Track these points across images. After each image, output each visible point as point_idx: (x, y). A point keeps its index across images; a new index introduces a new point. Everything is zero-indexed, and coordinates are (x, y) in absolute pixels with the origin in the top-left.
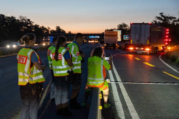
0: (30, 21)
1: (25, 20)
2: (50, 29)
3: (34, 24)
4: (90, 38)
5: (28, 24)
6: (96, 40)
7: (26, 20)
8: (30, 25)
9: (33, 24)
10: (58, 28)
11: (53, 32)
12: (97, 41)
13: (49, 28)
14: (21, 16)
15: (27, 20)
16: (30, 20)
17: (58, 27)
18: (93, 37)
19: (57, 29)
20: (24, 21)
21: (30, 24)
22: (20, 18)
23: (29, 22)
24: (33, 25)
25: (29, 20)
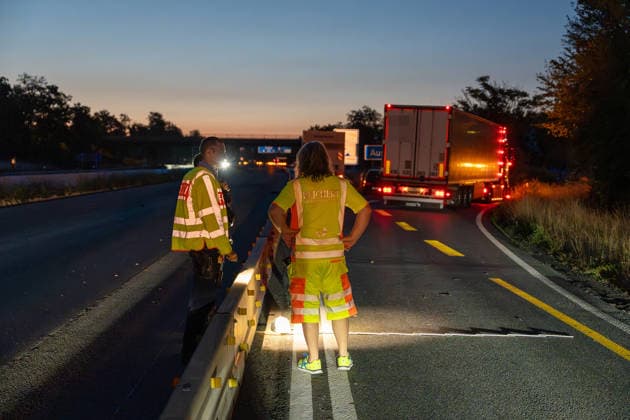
0: (58, 94)
1: (40, 89)
2: (129, 120)
3: (71, 104)
4: (259, 152)
5: (51, 101)
6: (281, 161)
7: (43, 89)
8: (56, 106)
9: (69, 103)
10: (156, 119)
11: (138, 130)
12: (285, 164)
13: (125, 118)
14: (26, 76)
15: (48, 87)
16: (59, 91)
17: (156, 114)
18: (269, 150)
19: (152, 122)
20: (38, 93)
21: (59, 102)
22: (25, 82)
23: (53, 96)
24: (68, 107)
25: (54, 89)
